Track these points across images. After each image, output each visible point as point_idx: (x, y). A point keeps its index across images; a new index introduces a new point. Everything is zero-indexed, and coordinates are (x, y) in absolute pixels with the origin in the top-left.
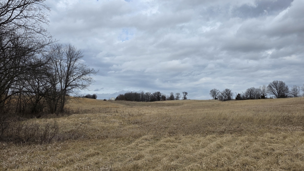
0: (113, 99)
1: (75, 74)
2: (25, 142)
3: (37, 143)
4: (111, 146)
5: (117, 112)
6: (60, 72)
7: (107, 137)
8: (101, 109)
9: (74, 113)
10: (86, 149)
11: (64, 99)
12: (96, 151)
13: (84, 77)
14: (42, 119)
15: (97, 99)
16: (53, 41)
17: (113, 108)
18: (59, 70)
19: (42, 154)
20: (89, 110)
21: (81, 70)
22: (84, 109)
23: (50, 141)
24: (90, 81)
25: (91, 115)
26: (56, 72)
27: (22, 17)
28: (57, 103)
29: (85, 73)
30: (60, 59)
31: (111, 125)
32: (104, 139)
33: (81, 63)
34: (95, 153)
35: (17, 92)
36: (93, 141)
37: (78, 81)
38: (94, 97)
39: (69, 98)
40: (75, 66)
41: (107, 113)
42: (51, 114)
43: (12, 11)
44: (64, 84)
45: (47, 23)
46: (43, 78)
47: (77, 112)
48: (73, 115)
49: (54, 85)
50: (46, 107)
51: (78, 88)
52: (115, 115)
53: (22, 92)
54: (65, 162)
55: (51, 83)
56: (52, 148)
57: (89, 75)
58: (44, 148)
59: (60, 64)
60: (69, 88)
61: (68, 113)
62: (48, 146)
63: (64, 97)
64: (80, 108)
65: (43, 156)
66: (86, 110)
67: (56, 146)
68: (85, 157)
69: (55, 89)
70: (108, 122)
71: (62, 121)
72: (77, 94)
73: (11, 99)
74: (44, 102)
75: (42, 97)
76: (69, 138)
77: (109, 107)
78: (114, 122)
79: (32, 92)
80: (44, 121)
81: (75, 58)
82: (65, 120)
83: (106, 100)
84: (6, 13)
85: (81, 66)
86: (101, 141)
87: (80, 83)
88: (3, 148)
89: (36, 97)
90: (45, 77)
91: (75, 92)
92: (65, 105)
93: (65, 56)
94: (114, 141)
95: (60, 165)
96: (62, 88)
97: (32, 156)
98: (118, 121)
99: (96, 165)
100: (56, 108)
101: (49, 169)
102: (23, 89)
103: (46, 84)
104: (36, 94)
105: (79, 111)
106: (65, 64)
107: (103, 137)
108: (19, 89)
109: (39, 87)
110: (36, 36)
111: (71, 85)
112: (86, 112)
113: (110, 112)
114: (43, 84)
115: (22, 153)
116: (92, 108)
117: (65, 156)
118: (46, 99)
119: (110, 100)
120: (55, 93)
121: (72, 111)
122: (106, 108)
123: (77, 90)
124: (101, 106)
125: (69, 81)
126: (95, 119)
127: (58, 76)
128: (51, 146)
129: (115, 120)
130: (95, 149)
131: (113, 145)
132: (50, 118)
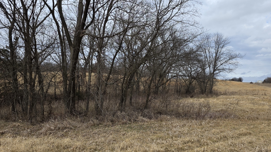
0: (260, 82)
1: (222, 59)
2: (183, 117)
3: (193, 118)
4: (263, 127)
5: (266, 95)
6: (208, 58)
7: (258, 119)
8: (247, 92)
9: (222, 95)
10: (237, 128)
11: (213, 82)
12: (248, 131)
13: (231, 61)
14: (195, 99)
15: (243, 81)
16: (205, 31)
17: (261, 91)
18: (208, 56)
19: (198, 128)
20: (236, 92)
21: (228, 56)
22: (230, 91)
23: (203, 118)
24: (237, 65)
25: (239, 97)
26: (205, 59)
27: (180, 14)
28: (206, 85)
29: (231, 58)
30: (209, 47)
31: (260, 107)
32: (255, 120)
33: (227, 49)
34: (247, 132)
35: (175, 76)
36: (243, 121)
37: (225, 65)
38: (240, 80)
39: (217, 81)
40: (222, 52)
41: (255, 95)
42: (202, 95)
43: (172, 11)
44: (213, 69)
45: (200, 16)
46: (195, 64)
47: (225, 94)
48: (221, 96)
49: (204, 70)
50: (197, 88)
51: (225, 72)
52: (264, 98)
53: (179, 76)
54: (219, 138)
55: (201, 68)
56: (205, 123)
57: (236, 60)
58: (199, 123)
59: (209, 51)
60: (217, 72)
61: (217, 94)
62: (202, 122)
63: (213, 81)
64: (228, 90)
65: (200, 130)
66: (233, 92)
67: (209, 122)
68: (237, 135)
69: (205, 73)
70: (256, 104)
71: (212, 101)
72: (225, 77)
73: (170, 82)
74: (196, 84)
75: (194, 80)
76: (220, 117)
77: (256, 90)
78: (264, 105)
79: (186, 76)
80: (197, 100)
81: (222, 45)
82: (214, 101)
83: (252, 83)
84: (167, 13)
85: (228, 51)
86: (251, 122)
87: (227, 67)
88: (168, 120)
89: (189, 80)
90: (196, 63)
91: (223, 75)
92: (213, 87)
93: (214, 44)
94: (265, 123)
95: (215, 139)
96: (211, 72)
97: (191, 129)
98: (268, 104)
99: (250, 144)
100: (205, 90)
101: (206, 141)
102: (179, 74)
103: (197, 69)
104: (189, 77)
105: (226, 92)
106: (213, 51)
107: (253, 118)
108: (176, 74)
109: (191, 72)
110: (190, 29)
111: (219, 69)
112: (233, 93)
113: (257, 95)
114: (195, 69)
115: (182, 126)
116: (238, 90)
117: (219, 132)
118: (198, 82)
119: (257, 83)
120: (205, 76)
121: (220, 92)
122: (253, 90)
123: (224, 73)
124: (248, 89)
125: (216, 65)
126: (243, 100)
127: (207, 62)
128: (205, 122)
129: (265, 103)
130: (246, 129)
131: (264, 127)
132: (201, 98)
